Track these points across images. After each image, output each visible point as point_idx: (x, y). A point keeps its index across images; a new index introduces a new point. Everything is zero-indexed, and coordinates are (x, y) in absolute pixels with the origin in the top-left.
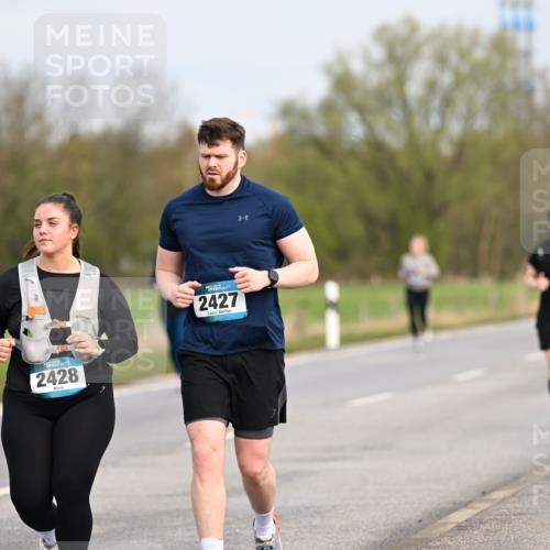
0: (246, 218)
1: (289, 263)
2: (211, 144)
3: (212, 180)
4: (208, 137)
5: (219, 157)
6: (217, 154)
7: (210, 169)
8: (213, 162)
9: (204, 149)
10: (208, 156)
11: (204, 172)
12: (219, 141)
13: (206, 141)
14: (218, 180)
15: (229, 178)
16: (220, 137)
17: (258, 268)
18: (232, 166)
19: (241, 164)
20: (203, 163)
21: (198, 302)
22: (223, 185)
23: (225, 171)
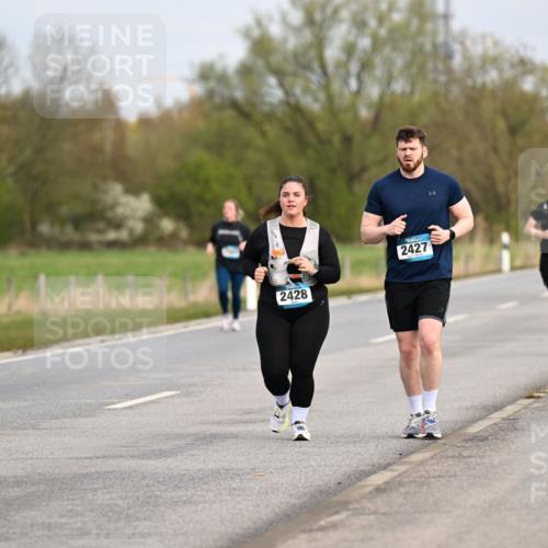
0: (434, 193)
2: (407, 141)
3: (408, 165)
5: (412, 149)
6: (411, 147)
7: (406, 157)
8: (409, 152)
9: (402, 144)
10: (405, 149)
11: (401, 159)
14: (412, 164)
15: (418, 164)
16: (413, 136)
18: (420, 156)
19: (425, 156)
20: (401, 154)
21: (400, 250)
22: (414, 169)
23: (416, 159)
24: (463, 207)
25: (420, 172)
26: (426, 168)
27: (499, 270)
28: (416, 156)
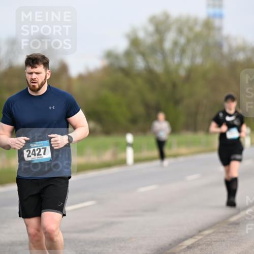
0: (53, 108)
2: (33, 67)
3: (34, 86)
4: (31, 63)
5: (37, 73)
6: (36, 72)
7: (32, 79)
8: (34, 76)
9: (29, 69)
10: (31, 73)
11: (29, 82)
12: (37, 66)
13: (30, 65)
14: (37, 86)
15: (42, 85)
16: (37, 63)
18: (44, 78)
19: (48, 77)
20: (29, 77)
22: (39, 89)
23: (40, 81)
24: (79, 118)
25: (44, 89)
26: (49, 86)
28: (40, 78)
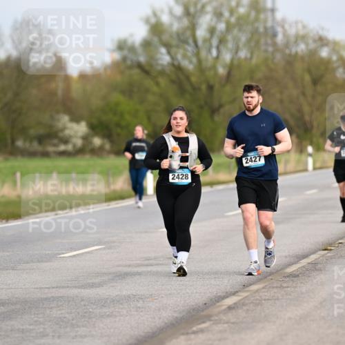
0: (264, 125)
1: (280, 142)
2: (249, 92)
3: (249, 107)
5: (252, 97)
7: (248, 102)
8: (250, 99)
9: (246, 94)
10: (248, 97)
11: (245, 104)
12: (252, 91)
13: (247, 91)
14: (252, 107)
15: (256, 106)
16: (252, 89)
17: (267, 146)
18: (257, 101)
19: (261, 101)
20: (245, 100)
21: (244, 161)
22: (253, 110)
23: (254, 103)
24: (284, 134)
25: (257, 111)
26: (261, 109)
27: (306, 170)
28: (254, 101)
